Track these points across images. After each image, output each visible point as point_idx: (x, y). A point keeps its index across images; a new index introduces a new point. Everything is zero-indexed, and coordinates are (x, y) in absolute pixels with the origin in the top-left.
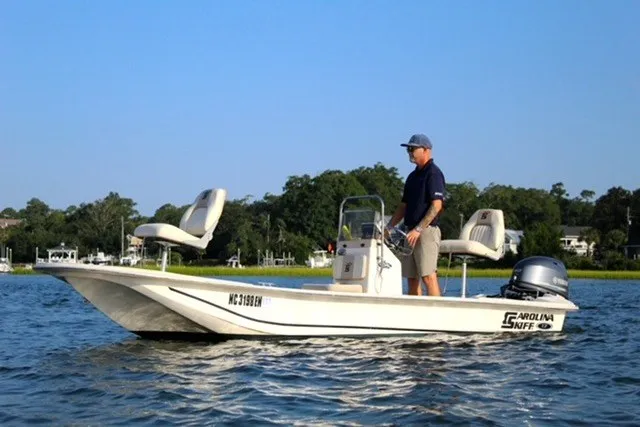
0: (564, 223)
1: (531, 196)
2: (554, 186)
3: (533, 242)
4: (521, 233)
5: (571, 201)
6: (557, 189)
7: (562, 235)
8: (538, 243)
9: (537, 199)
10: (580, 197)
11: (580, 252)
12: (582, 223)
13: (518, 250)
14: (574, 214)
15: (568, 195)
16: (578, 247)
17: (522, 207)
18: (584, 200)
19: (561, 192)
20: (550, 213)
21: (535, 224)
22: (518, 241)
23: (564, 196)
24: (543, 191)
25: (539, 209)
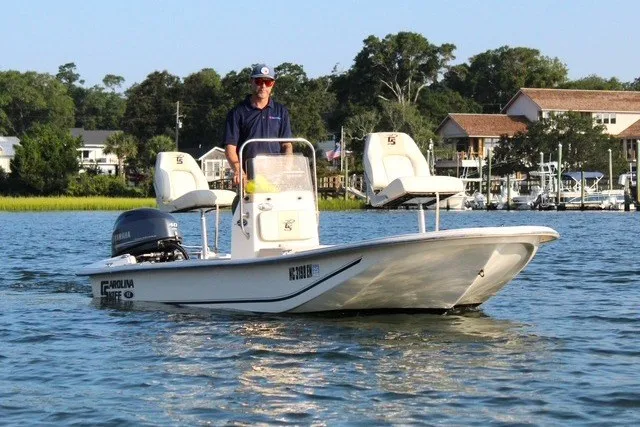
0: (78, 125)
1: (29, 84)
2: (62, 68)
3: (36, 155)
4: (16, 141)
5: (88, 92)
6: (67, 73)
7: (79, 143)
8: (43, 155)
9: (40, 88)
10: (102, 85)
11: (105, 168)
12: (106, 125)
13: (11, 167)
14: (94, 111)
15: (82, 82)
16: (99, 161)
17: (16, 100)
18: (108, 90)
19: (72, 78)
20: (58, 109)
21: (37, 125)
22: (13, 153)
23: (77, 84)
24: (47, 76)
25: (41, 103)
